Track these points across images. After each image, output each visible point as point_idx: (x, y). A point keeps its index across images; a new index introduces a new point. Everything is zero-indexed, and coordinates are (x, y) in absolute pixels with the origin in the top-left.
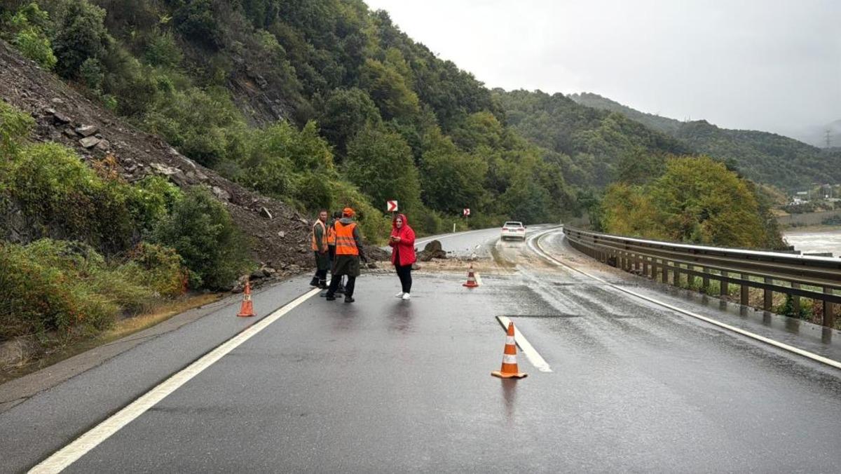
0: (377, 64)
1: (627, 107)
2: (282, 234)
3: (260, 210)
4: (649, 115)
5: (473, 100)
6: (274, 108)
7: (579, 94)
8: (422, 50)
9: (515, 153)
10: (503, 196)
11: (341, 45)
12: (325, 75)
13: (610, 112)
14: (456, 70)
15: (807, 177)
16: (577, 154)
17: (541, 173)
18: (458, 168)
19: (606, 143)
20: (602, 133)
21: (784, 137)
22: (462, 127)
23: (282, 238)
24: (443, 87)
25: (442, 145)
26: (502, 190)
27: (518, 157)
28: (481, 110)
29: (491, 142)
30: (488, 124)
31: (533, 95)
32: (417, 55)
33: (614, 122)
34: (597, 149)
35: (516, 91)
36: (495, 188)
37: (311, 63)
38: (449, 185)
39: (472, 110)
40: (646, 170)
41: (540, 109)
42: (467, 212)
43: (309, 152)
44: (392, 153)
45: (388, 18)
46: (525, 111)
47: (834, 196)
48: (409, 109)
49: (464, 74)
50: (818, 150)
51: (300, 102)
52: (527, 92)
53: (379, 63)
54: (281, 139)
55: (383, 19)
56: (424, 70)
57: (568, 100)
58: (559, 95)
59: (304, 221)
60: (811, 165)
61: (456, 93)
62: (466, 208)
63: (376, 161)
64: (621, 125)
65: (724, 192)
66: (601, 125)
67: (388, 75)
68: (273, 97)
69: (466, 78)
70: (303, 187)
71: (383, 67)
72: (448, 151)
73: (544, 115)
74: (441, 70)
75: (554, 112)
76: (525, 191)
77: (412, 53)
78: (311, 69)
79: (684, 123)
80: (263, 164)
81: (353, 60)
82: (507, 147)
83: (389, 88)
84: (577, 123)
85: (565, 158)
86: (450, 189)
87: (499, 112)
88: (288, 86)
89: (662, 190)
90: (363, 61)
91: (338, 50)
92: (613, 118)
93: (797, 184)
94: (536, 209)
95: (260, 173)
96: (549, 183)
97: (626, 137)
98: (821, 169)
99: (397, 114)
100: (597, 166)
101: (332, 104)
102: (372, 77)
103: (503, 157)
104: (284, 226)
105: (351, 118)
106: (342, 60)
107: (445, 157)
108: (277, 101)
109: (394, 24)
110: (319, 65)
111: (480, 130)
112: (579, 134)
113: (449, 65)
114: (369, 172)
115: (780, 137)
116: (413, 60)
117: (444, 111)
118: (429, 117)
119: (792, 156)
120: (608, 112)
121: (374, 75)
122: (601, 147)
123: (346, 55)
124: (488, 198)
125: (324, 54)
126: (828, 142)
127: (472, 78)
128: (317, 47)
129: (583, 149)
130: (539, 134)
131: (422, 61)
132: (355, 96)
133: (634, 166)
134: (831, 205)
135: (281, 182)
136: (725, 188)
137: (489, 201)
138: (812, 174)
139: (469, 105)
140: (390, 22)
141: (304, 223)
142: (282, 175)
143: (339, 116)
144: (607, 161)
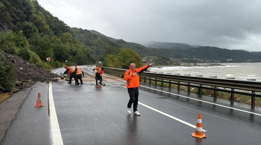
0: (36, 15)
1: (103, 35)
2: (21, 68)
3: (12, 60)
4: (109, 37)
5: (64, 29)
6: (3, 26)
7: (91, 30)
8: (48, 13)
9: (77, 45)
10: (75, 57)
11: (24, 9)
12: (20, 17)
13: (100, 36)
14: (58, 20)
15: (145, 54)
16: (91, 46)
17: (84, 51)
18: (63, 48)
19: (99, 44)
20: (98, 41)
21: (140, 45)
22: (61, 36)
23: (22, 70)
24: (55, 24)
25: (57, 41)
26: (75, 55)
27: (78, 46)
28: (67, 32)
29: (70, 41)
30: (69, 36)
31: (79, 29)
32: (47, 14)
33: (101, 38)
34: (96, 45)
35: (74, 28)
36: (72, 54)
37: (15, 13)
38: (60, 53)
39: (64, 32)
40: (113, 51)
41: (81, 33)
42: (66, 61)
43: (20, 41)
44: (45, 42)
45: (37, 2)
46: (77, 33)
47: (151, 59)
48: (46, 30)
49: (61, 21)
50: (147, 48)
51: (12, 25)
52: (77, 28)
53: (37, 15)
54: (10, 36)
55: (36, 2)
56: (49, 19)
57: (88, 31)
58: (86, 30)
59: (28, 64)
60: (146, 52)
61: (59, 27)
62: (66, 60)
63: (40, 45)
64: (103, 39)
65: (135, 57)
66: (97, 39)
67: (40, 19)
68: (3, 23)
69: (61, 23)
70: (20, 52)
71: (38, 16)
72: (60, 43)
73: (82, 35)
74: (54, 19)
75: (85, 34)
76: (81, 55)
77: (46, 14)
78: (15, 15)
79: (117, 40)
80: (6, 44)
81: (28, 13)
82: (75, 43)
83: (40, 23)
84: (91, 38)
85: (88, 47)
86: (60, 54)
87: (72, 33)
88: (8, 19)
89: (120, 56)
90: (32, 14)
91: (23, 10)
92: (100, 37)
93: (143, 56)
94: (84, 61)
95: (5, 47)
96: (87, 54)
97: (104, 42)
98: (148, 53)
99: (43, 31)
100: (97, 50)
101: (24, 26)
102: (34, 19)
103: (74, 46)
104: (22, 66)
105: (30, 31)
106: (25, 13)
107: (59, 45)
108: (4, 24)
109: (39, 5)
110: (18, 14)
111: (67, 38)
112: (92, 41)
113: (56, 18)
114: (38, 48)
115: (139, 45)
116: (46, 15)
117: (56, 31)
118: (52, 33)
119: (142, 49)
120: (99, 35)
121: (35, 19)
122: (98, 45)
123: (26, 12)
124: (71, 57)
125: (19, 11)
126: (150, 46)
127: (63, 23)
128: (17, 8)
129: (93, 45)
130: (81, 40)
131: (49, 16)
132: (30, 24)
133: (110, 50)
134: (151, 61)
135: (14, 50)
136: (135, 56)
137: (71, 58)
138: (146, 54)
139: (63, 30)
140: (38, 4)
141: (28, 65)
142: (13, 48)
143: (26, 30)
144: (99, 48)
